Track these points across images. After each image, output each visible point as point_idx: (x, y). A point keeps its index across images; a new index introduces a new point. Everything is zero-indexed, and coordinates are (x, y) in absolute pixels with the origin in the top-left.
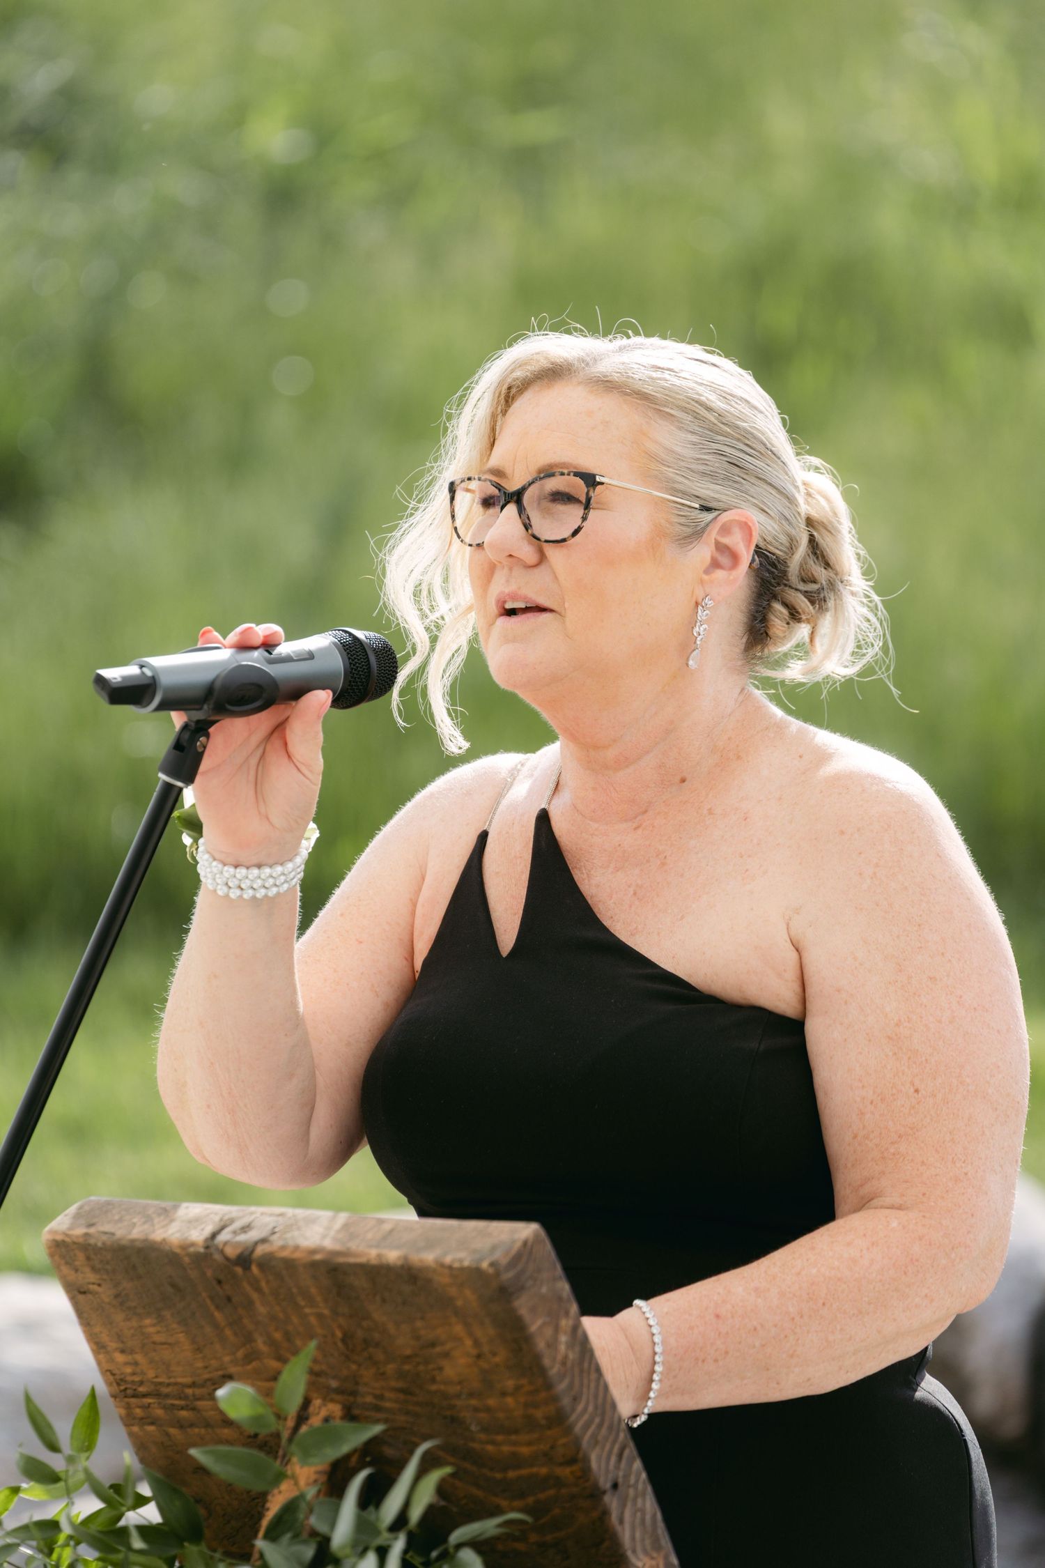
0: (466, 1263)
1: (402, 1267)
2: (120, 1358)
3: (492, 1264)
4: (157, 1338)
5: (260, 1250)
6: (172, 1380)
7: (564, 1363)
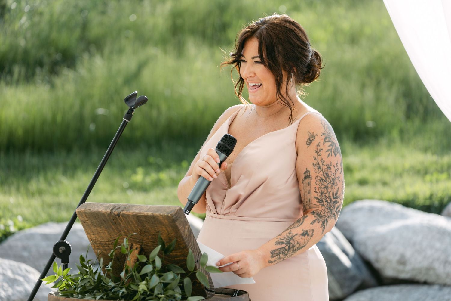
0: (165, 215)
1: (152, 215)
2: (93, 236)
3: (171, 215)
4: (101, 232)
5: (122, 213)
6: (104, 241)
7: (186, 235)
